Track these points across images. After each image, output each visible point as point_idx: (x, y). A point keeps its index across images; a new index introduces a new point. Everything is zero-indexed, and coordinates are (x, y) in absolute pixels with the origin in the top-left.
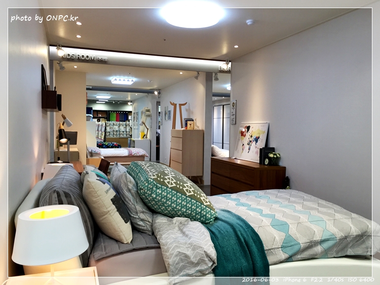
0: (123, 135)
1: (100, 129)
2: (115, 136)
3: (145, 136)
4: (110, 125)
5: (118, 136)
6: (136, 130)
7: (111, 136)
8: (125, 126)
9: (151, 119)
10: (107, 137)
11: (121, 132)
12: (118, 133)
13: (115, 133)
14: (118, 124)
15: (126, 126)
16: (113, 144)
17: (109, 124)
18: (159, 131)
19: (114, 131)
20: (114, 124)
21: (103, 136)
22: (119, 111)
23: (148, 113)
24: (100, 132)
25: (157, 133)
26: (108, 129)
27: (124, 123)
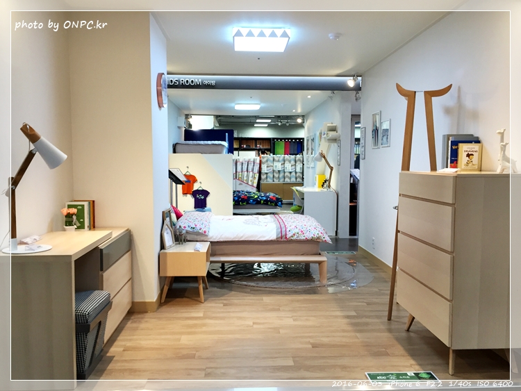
0: (290, 179)
1: (250, 169)
2: (276, 181)
3: (326, 183)
4: (267, 161)
5: (282, 180)
6: (311, 170)
7: (270, 181)
8: (293, 162)
9: (340, 147)
10: (262, 182)
11: (287, 174)
12: (281, 175)
13: (276, 175)
14: (281, 159)
15: (296, 162)
16: (268, 197)
17: (265, 159)
18: (356, 172)
19: (274, 171)
20: (274, 160)
21: (256, 181)
22: (288, 139)
23: (332, 134)
24: (251, 174)
25: (351, 176)
26: (264, 169)
27: (293, 157)
